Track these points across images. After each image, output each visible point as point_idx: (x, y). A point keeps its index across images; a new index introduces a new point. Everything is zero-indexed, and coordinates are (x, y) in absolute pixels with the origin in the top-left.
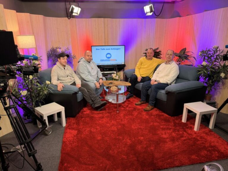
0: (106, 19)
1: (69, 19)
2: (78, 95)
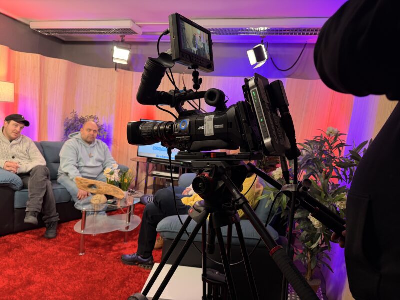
1: (116, 70)
2: (17, 193)
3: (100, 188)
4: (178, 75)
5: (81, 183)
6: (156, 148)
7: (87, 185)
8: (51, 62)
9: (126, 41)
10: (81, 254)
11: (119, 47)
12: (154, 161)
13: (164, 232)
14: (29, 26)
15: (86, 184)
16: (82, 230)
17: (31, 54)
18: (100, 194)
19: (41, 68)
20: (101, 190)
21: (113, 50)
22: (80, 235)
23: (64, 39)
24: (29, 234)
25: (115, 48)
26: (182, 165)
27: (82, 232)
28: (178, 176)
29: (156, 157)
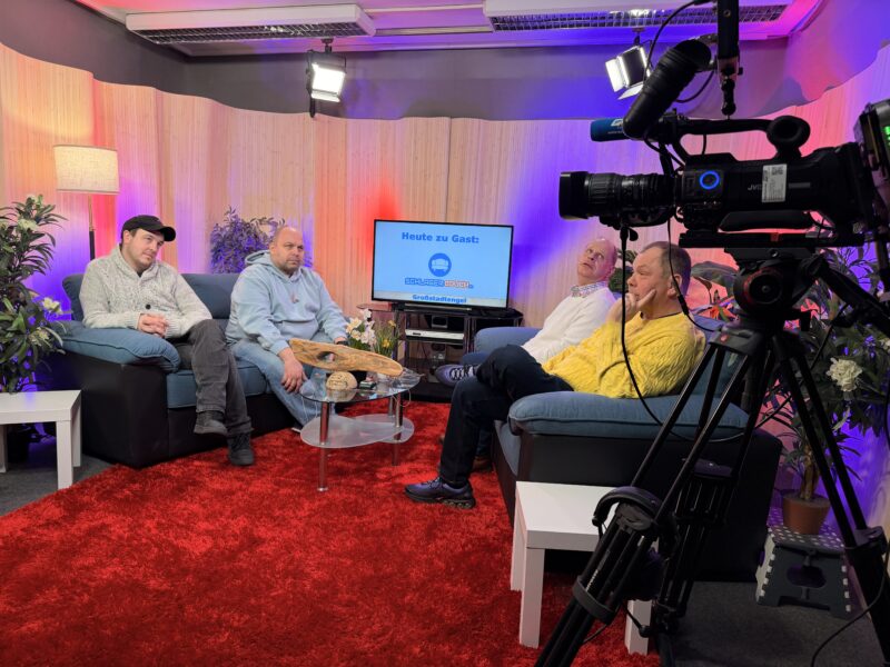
0: (459, 122)
1: (312, 116)
2: (171, 379)
3: (343, 359)
4: (446, 120)
6: (411, 281)
7: (316, 353)
8: (176, 101)
9: (333, 50)
10: (321, 490)
11: (322, 65)
13: (533, 420)
14: (123, 26)
15: (312, 353)
16: (321, 440)
17: (134, 87)
18: (343, 370)
19: (157, 117)
20: (346, 362)
21: (310, 73)
22: (320, 449)
23: (189, 52)
25: (315, 67)
26: (470, 313)
27: (323, 445)
28: (459, 336)
29: (411, 299)
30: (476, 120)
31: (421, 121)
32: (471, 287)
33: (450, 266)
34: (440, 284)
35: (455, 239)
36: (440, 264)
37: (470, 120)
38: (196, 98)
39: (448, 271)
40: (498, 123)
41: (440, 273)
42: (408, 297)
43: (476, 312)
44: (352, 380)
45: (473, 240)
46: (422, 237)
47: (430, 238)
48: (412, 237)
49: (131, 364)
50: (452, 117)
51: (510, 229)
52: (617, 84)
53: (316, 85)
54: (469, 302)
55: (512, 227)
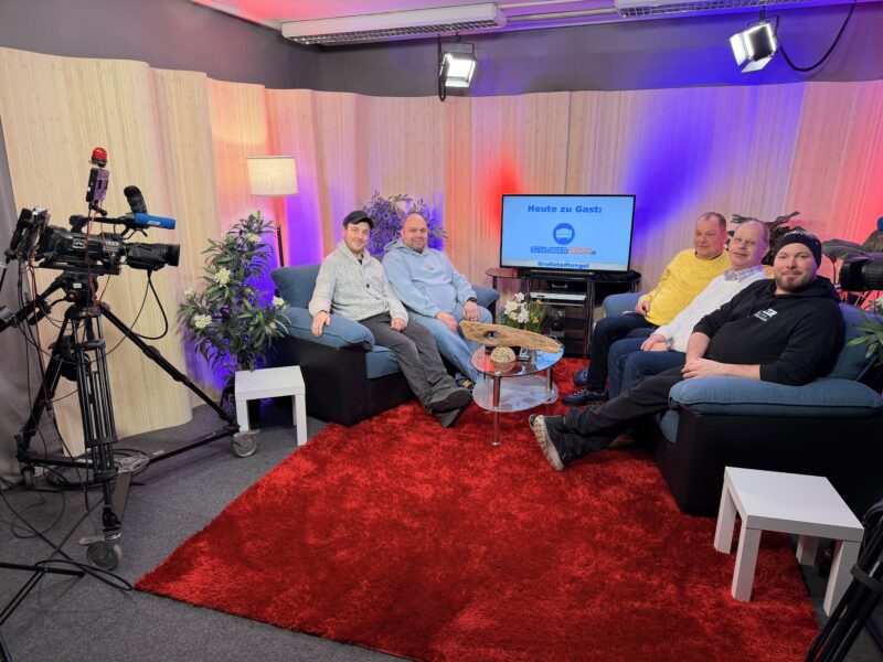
0: (579, 95)
4: (566, 94)
5: (472, 330)
6: (537, 250)
7: (482, 332)
10: (495, 444)
12: (534, 273)
13: (697, 404)
14: (279, 34)
15: (479, 332)
16: (494, 405)
17: (294, 91)
18: (504, 346)
22: (493, 414)
24: (389, 416)
26: (592, 278)
27: (496, 409)
28: (581, 297)
29: (536, 265)
30: (596, 93)
31: (542, 95)
32: (594, 253)
33: (573, 235)
34: (563, 251)
35: (579, 209)
36: (563, 233)
37: (590, 93)
38: (344, 94)
39: (571, 240)
40: (616, 93)
41: (564, 241)
42: (534, 264)
43: (598, 276)
44: (512, 353)
45: (595, 209)
46: (548, 209)
47: (554, 209)
48: (538, 209)
49: (343, 348)
50: (571, 91)
51: (632, 199)
52: (740, 57)
53: (450, 73)
54: (591, 267)
55: (635, 196)
